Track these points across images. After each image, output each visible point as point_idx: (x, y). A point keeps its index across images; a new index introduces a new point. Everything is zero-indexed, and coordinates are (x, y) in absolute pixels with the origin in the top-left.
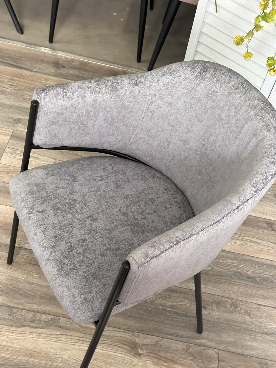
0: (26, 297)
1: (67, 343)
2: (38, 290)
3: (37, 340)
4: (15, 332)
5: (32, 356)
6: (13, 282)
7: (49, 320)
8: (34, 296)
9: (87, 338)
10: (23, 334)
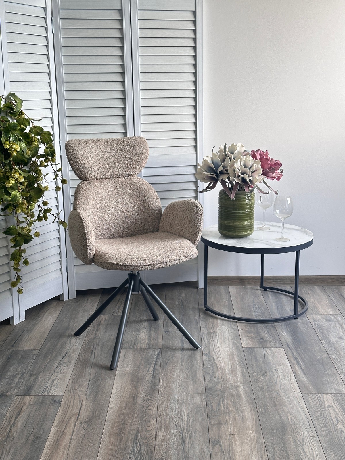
0: (194, 365)
1: (219, 349)
2: (186, 362)
3: (222, 358)
4: (220, 365)
5: (233, 358)
6: (184, 371)
7: (207, 356)
8: (192, 363)
9: (213, 345)
10: (221, 362)
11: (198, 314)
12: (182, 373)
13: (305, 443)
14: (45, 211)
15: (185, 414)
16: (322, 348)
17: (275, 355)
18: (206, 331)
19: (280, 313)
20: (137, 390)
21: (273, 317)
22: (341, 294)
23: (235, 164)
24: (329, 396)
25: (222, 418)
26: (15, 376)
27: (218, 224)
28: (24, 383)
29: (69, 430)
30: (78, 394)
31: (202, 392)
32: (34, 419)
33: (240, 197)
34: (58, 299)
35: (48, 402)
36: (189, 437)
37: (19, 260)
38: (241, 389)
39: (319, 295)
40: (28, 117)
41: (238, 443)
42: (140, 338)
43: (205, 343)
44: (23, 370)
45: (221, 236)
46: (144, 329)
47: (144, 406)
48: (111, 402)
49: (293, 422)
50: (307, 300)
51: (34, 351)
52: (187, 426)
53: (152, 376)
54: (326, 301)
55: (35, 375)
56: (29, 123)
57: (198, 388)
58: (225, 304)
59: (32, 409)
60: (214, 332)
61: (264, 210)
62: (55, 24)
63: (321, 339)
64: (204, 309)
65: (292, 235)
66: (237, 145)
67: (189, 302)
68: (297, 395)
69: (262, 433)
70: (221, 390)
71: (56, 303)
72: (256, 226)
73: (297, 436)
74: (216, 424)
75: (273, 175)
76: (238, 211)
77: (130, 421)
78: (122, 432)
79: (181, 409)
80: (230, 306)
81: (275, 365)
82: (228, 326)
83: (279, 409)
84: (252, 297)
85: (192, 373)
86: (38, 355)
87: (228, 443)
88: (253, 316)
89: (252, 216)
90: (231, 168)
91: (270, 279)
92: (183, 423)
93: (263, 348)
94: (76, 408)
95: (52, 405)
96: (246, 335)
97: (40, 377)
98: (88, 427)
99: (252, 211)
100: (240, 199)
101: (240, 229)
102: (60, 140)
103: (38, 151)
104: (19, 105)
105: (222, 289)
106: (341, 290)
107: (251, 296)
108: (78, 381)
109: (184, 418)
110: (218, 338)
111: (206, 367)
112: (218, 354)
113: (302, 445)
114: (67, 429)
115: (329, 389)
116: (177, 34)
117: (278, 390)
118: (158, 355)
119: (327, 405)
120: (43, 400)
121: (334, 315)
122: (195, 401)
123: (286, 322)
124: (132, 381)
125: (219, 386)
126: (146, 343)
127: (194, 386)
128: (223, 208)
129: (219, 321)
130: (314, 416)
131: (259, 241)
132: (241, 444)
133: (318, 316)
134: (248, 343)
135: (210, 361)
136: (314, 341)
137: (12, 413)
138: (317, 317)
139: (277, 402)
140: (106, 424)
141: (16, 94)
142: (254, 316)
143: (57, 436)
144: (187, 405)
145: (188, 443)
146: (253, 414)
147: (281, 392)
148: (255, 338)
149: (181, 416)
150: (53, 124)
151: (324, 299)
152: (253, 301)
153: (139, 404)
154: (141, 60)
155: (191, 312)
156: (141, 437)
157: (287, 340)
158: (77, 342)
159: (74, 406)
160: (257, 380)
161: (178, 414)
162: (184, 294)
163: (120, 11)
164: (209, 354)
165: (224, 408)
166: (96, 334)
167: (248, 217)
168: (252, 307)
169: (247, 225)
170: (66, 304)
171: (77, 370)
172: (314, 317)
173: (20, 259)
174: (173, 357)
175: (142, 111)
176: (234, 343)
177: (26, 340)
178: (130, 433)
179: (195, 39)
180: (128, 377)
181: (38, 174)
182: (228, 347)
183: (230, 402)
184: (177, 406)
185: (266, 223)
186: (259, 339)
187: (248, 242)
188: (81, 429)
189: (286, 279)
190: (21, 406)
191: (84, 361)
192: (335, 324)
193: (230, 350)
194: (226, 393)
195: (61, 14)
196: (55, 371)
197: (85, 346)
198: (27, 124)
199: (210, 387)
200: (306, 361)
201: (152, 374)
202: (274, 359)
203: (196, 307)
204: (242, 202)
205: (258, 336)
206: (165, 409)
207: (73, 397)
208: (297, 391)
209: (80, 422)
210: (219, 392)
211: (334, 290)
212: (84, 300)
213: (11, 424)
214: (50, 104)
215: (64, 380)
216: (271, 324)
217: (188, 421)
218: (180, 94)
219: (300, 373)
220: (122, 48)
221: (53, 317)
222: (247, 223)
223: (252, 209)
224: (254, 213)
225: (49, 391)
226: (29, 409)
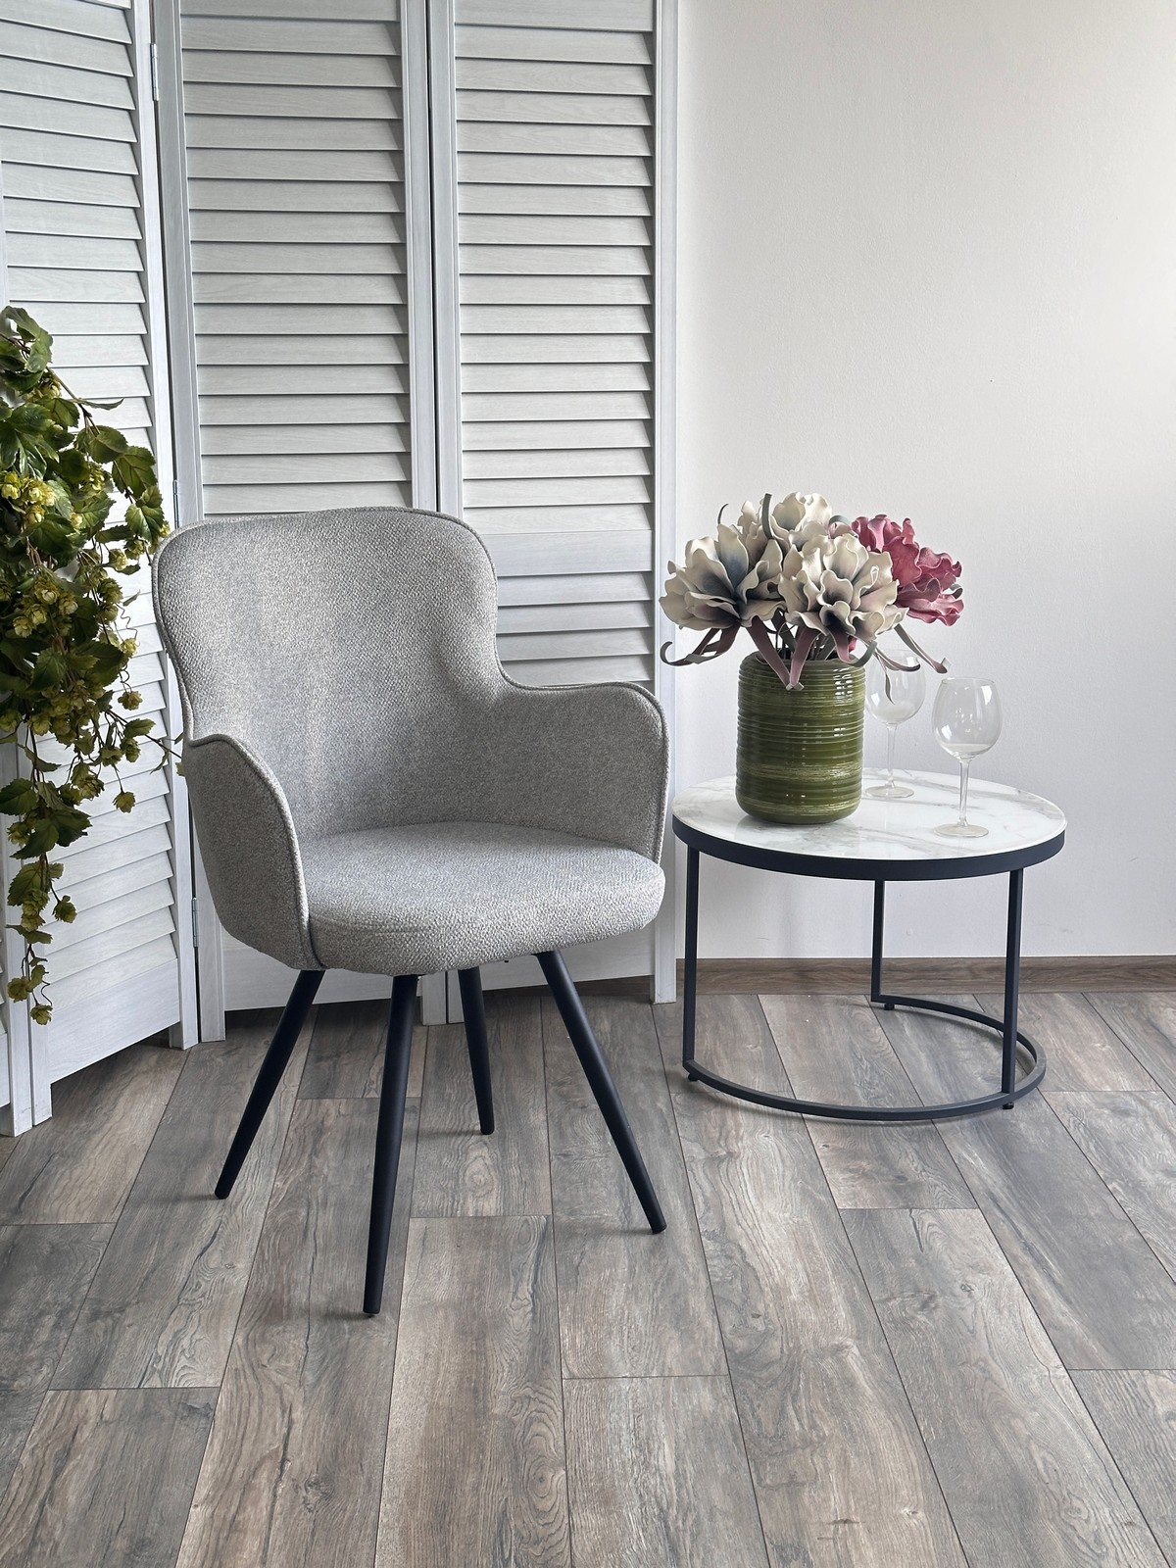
0: (674, 1274)
1: (754, 1217)
3: (771, 1247)
4: (767, 1270)
5: (810, 1247)
6: (640, 1293)
7: (716, 1241)
9: (731, 1202)
10: (768, 1261)
11: (666, 1092)
12: (636, 1302)
13: (1105, 1550)
14: (130, 730)
15: (667, 1450)
16: (1115, 1210)
17: (956, 1237)
18: (699, 1154)
19: (950, 1088)
20: (483, 1365)
21: (930, 1103)
22: (1149, 1020)
23: (804, 564)
24: (1164, 1380)
25: (799, 1461)
26: (35, 1319)
27: (735, 778)
28: (72, 1342)
29: (255, 1515)
30: (274, 1383)
31: (717, 1369)
32: (123, 1476)
33: (817, 683)
34: (164, 1041)
35: (168, 1413)
36: (692, 1535)
37: (40, 903)
38: (853, 1358)
39: (1074, 1026)
40: (72, 396)
41: (870, 1554)
42: (471, 1177)
43: (703, 1195)
44: (65, 1298)
45: (747, 817)
46: (481, 1147)
47: (513, 1424)
48: (395, 1409)
49: (1053, 1474)
50: (1036, 1039)
51: (94, 1229)
52: (678, 1494)
53: (530, 1316)
54: (1100, 1046)
55: (109, 1313)
56: (77, 416)
57: (700, 1353)
58: (756, 1058)
59: (112, 1437)
60: (730, 1154)
61: (891, 729)
62: (164, 67)
63: (1105, 1176)
64: (685, 1074)
65: (993, 816)
66: (803, 500)
67: (628, 1051)
68: (1054, 1377)
69: (948, 1515)
70: (784, 1360)
71: (156, 1056)
72: (865, 784)
73: (1074, 1523)
74: (780, 1485)
75: (932, 603)
76: (809, 729)
77: (471, 1479)
78: (447, 1519)
79: (650, 1430)
80: (774, 1065)
81: (959, 1269)
82: (776, 1134)
83: (997, 1427)
84: (846, 1031)
85: (673, 1302)
86: (110, 1243)
87: (833, 1553)
88: (857, 1096)
89: (855, 750)
90: (789, 579)
91: (903, 970)
92: (662, 1484)
93: (908, 1210)
94: (269, 1431)
95: (183, 1422)
96: (844, 1165)
97: (127, 1322)
98: (323, 1501)
99: (856, 730)
100: (817, 688)
101: (813, 795)
102: (175, 478)
103: (106, 514)
104: (42, 351)
105: (737, 1004)
106: (1146, 1006)
107: (841, 1029)
108: (268, 1335)
109: (666, 1465)
110: (746, 1177)
111: (717, 1280)
112: (756, 1233)
113: (1096, 1558)
114: (245, 1509)
115: (1159, 1355)
116: (589, 110)
117: (986, 1362)
118: (544, 1237)
119: (1161, 1410)
120: (146, 1405)
121: (1137, 1094)
122: (695, 1402)
123: (975, 1119)
124: (463, 1332)
125: (775, 1348)
126: (495, 1196)
127: (683, 1348)
128: (754, 719)
129: (742, 1117)
130: (1124, 1452)
131: (880, 835)
132: (880, 1554)
133: (1084, 1098)
134: (854, 1193)
135: (731, 1258)
136: (1081, 1184)
137: (41, 1455)
138: (1081, 1099)
139: (985, 1401)
140: (384, 1489)
141: (32, 312)
142: (862, 1099)
143: (214, 1534)
144: (668, 1418)
145: (691, 1555)
146: (909, 1446)
147: (994, 1365)
148: (875, 1176)
149: (652, 1458)
150: (152, 420)
151: (1095, 1038)
152: (852, 1046)
153: (496, 1417)
154: (462, 200)
155: (639, 1086)
156: (518, 1534)
157: (990, 1181)
158: (247, 1194)
159: (263, 1426)
160: (904, 1325)
161: (640, 1451)
162: (606, 1022)
163: (393, 29)
164: (723, 1235)
165: (802, 1425)
166: (311, 1166)
167: (841, 752)
168: (851, 1066)
169: (838, 780)
170: (192, 1058)
171: (257, 1296)
172: (1070, 1099)
173: (45, 900)
174: (595, 1246)
175: (466, 380)
176: (804, 1192)
177: (64, 1188)
178: (477, 1524)
179: (649, 132)
180: (446, 1318)
181: (109, 596)
182: (786, 1207)
183: (820, 1405)
184: (632, 1421)
185: (897, 773)
186: (891, 1177)
187: (843, 839)
188: (298, 1509)
189: (959, 969)
190: (69, 1429)
191: (282, 1264)
192: (1146, 1125)
193: (795, 1219)
194: (802, 1371)
195: (183, 32)
196: (179, 1299)
197: (278, 1209)
198: (68, 419)
199: (741, 1353)
200: (1067, 1255)
201: (529, 1308)
202: (952, 1251)
203: (656, 1066)
204: (822, 700)
205: (885, 1170)
206: (592, 1432)
207: (255, 1392)
208: (1052, 1364)
209: (291, 1483)
210: (776, 1370)
211: (1125, 1008)
212: (255, 1047)
213: (41, 1496)
214: (143, 349)
215: (217, 1332)
216: (923, 1127)
217: (679, 1474)
218: (599, 321)
219: (1050, 1298)
220: (397, 157)
221: (151, 1107)
222: (839, 773)
223: (856, 725)
224: (861, 740)
225: (168, 1374)
226: (101, 1438)
